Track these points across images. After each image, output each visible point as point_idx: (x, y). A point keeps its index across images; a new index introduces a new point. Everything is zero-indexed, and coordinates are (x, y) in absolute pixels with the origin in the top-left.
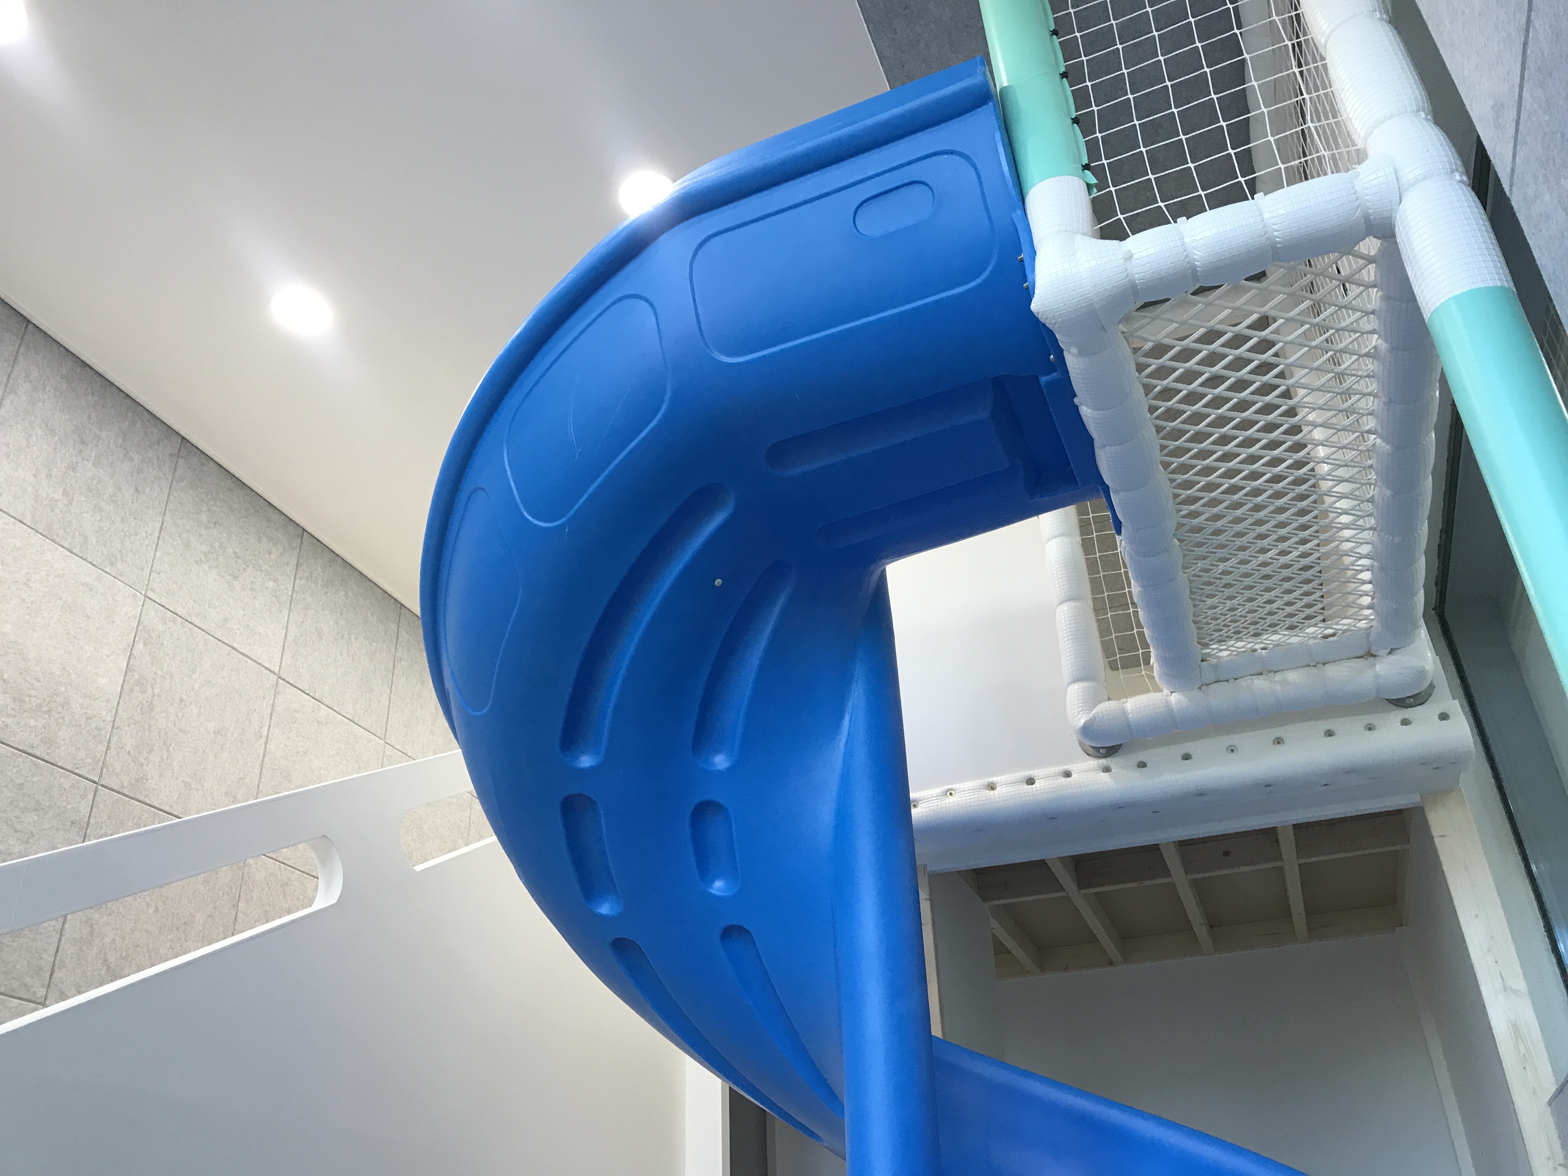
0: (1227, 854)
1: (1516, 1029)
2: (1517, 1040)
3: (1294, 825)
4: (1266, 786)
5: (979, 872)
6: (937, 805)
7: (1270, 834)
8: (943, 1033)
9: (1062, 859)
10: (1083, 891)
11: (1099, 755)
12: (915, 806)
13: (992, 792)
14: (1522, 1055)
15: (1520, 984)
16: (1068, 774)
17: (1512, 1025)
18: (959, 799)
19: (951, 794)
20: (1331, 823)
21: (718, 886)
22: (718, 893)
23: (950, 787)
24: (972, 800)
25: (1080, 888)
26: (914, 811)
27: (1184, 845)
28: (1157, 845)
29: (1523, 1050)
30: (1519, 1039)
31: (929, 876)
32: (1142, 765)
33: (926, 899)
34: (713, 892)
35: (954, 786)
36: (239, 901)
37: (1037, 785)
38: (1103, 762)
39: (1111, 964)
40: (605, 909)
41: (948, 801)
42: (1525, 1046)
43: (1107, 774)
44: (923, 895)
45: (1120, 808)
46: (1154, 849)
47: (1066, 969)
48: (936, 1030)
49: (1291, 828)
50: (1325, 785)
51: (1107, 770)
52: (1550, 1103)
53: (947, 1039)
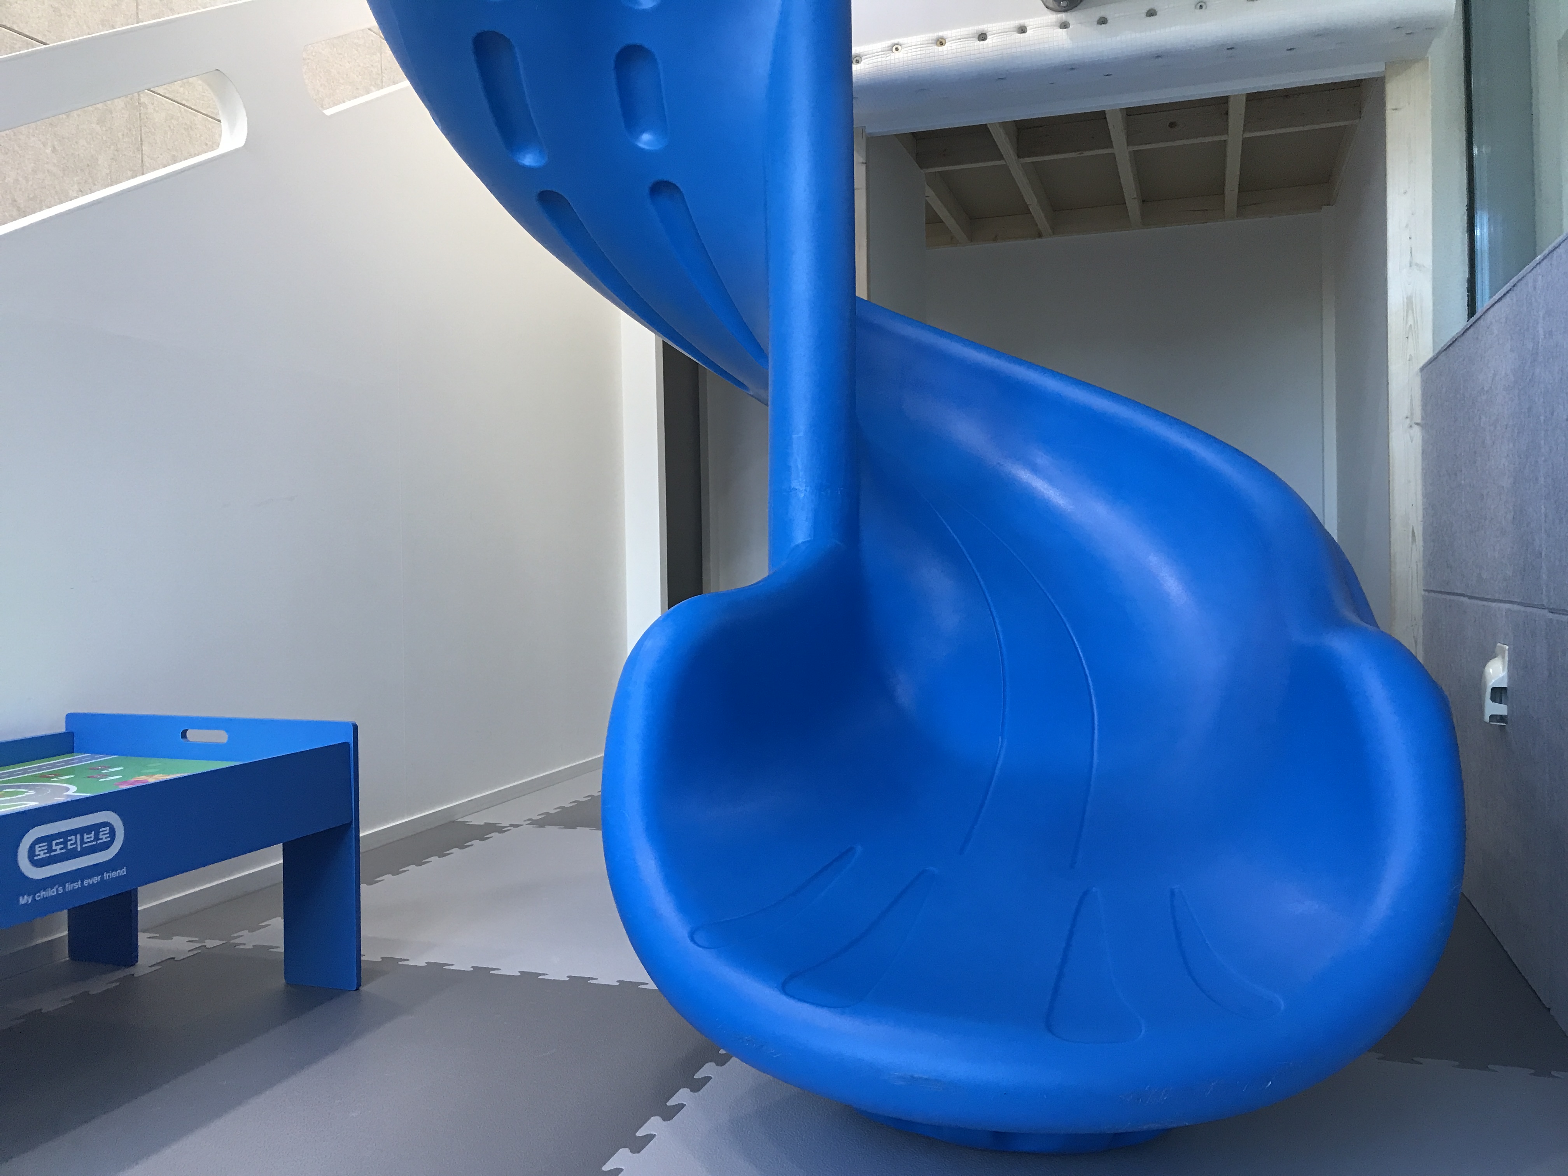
0: (1172, 125)
1: (1409, 303)
2: (1407, 312)
3: (1248, 95)
4: (1228, 49)
5: (918, 138)
6: (882, 61)
7: (1221, 103)
8: (869, 295)
9: (1004, 125)
10: (1023, 160)
11: (1059, 8)
12: (858, 62)
13: (941, 48)
14: (1408, 326)
15: (1427, 260)
16: (1022, 30)
17: (1407, 298)
18: (906, 55)
19: (897, 49)
20: (1287, 94)
21: (646, 140)
22: (646, 147)
23: (896, 41)
24: (919, 57)
25: (1019, 157)
26: (855, 67)
27: (1131, 113)
28: (1104, 111)
29: (1411, 322)
30: (1410, 312)
31: (868, 139)
32: (1103, 21)
33: (863, 163)
34: (642, 145)
35: (900, 40)
36: (142, 144)
37: (989, 40)
38: (1062, 16)
39: (1040, 235)
40: (529, 160)
41: (893, 58)
42: (1414, 317)
43: (1064, 30)
44: (859, 159)
45: (1072, 69)
46: (1100, 116)
47: (995, 239)
48: (861, 292)
49: (1244, 98)
50: (1290, 50)
51: (1064, 25)
52: (1422, 369)
53: (873, 301)
